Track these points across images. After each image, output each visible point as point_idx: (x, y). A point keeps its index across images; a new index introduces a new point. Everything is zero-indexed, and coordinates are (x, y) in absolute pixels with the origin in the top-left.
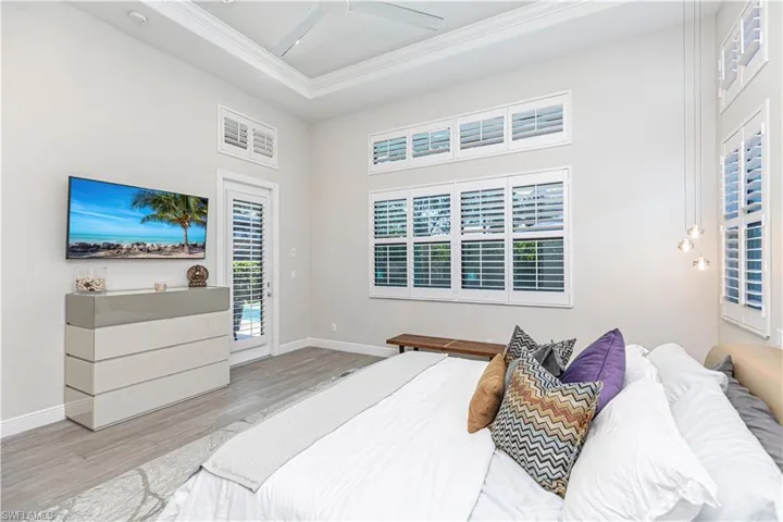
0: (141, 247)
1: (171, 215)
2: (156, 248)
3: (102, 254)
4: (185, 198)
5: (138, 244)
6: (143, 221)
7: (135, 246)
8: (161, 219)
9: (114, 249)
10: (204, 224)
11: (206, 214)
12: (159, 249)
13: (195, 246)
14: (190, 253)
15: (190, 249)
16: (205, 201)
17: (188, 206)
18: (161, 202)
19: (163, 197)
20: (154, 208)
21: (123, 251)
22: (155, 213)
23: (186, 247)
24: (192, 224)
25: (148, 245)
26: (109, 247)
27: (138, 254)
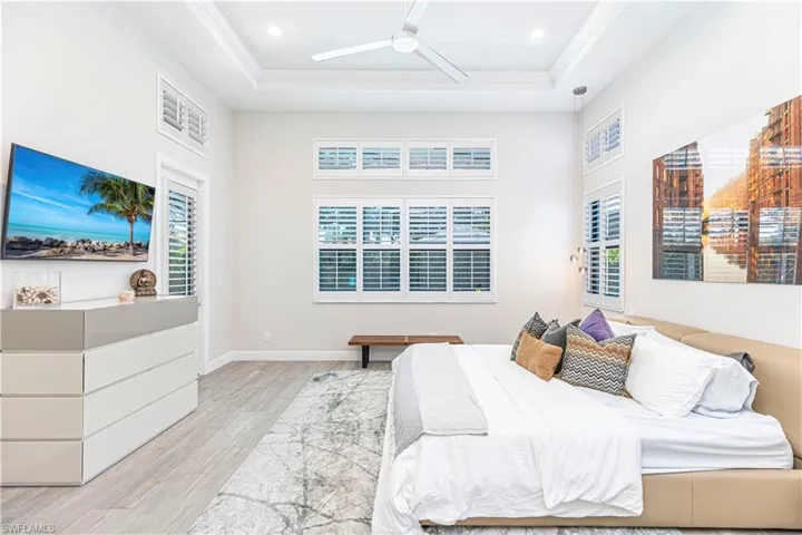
0: (86, 245)
1: (118, 206)
2: (101, 247)
3: (44, 253)
4: (134, 185)
5: (84, 242)
6: (91, 212)
7: (80, 244)
8: (109, 209)
9: (58, 246)
10: (149, 219)
11: (151, 207)
12: (104, 249)
13: (139, 245)
14: (135, 255)
15: (135, 249)
16: (152, 191)
17: (136, 195)
18: (110, 188)
19: (113, 182)
20: (103, 196)
21: (68, 250)
22: (103, 202)
23: (131, 247)
24: (139, 218)
25: (94, 243)
26: (52, 244)
27: (83, 254)
